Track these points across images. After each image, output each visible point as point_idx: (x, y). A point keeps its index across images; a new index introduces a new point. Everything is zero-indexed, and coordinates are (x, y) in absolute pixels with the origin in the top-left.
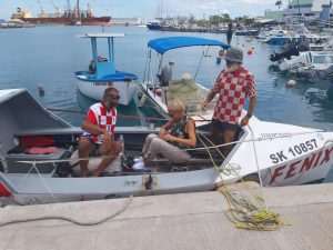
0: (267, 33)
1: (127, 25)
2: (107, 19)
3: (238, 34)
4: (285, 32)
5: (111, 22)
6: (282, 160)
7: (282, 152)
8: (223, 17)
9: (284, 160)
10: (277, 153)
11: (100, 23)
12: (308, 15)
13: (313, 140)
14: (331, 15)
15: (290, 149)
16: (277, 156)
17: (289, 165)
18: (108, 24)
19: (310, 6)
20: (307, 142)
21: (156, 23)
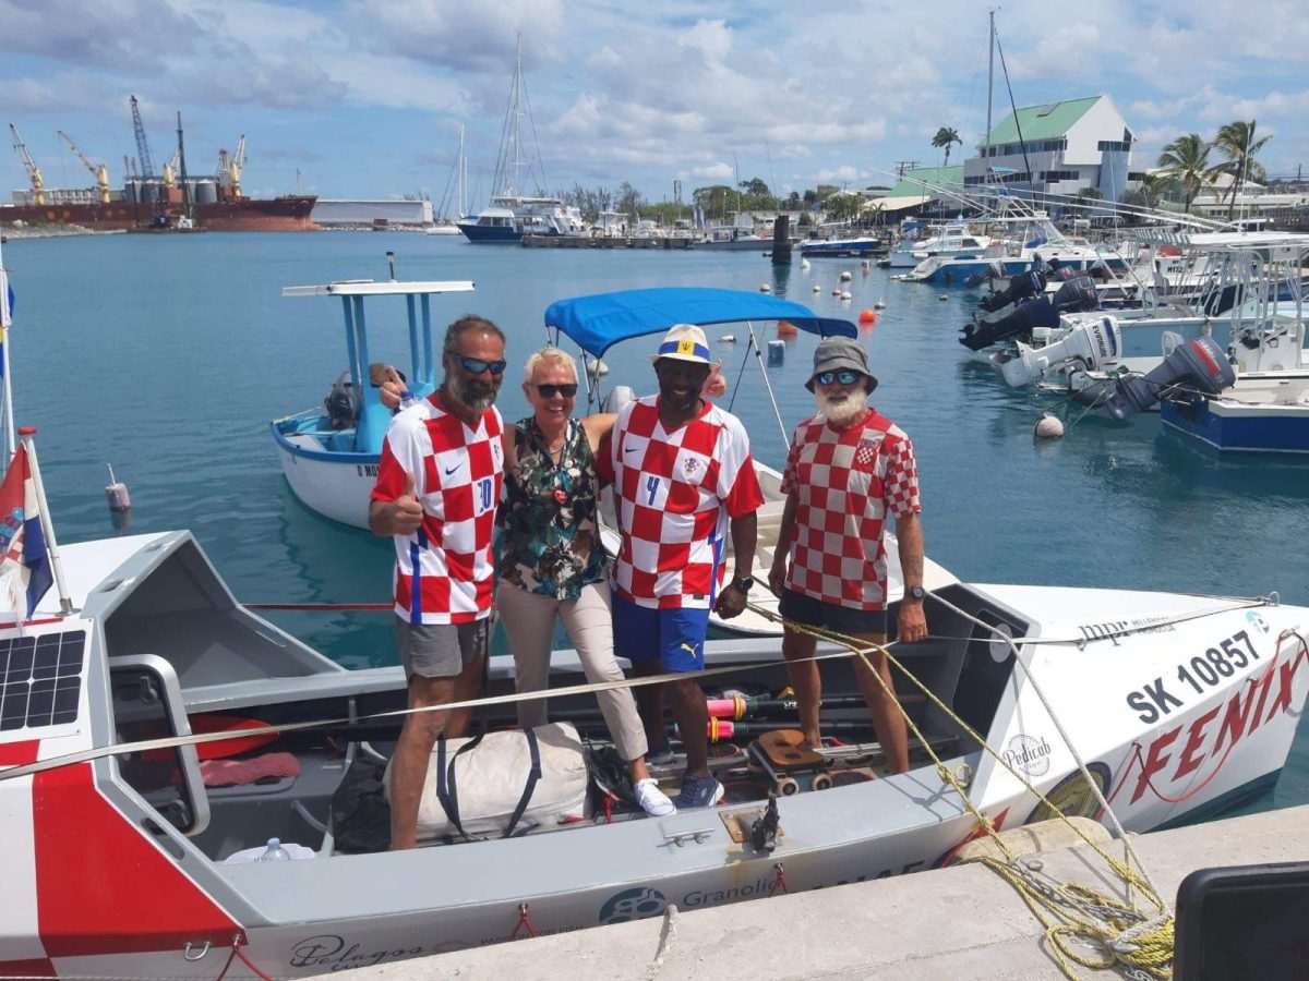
0: (920, 249)
1: (380, 225)
2: (299, 207)
3: (808, 252)
4: (984, 242)
5: (316, 216)
6: (1166, 711)
7: (1158, 683)
8: (744, 191)
9: (1175, 711)
10: (1147, 688)
11: (274, 220)
12: (1054, 177)
13: (1242, 635)
14: (1132, 176)
15: (1181, 669)
16: (1148, 699)
17: (1187, 728)
18: (305, 223)
19: (1058, 145)
20: (1225, 644)
21: (497, 220)
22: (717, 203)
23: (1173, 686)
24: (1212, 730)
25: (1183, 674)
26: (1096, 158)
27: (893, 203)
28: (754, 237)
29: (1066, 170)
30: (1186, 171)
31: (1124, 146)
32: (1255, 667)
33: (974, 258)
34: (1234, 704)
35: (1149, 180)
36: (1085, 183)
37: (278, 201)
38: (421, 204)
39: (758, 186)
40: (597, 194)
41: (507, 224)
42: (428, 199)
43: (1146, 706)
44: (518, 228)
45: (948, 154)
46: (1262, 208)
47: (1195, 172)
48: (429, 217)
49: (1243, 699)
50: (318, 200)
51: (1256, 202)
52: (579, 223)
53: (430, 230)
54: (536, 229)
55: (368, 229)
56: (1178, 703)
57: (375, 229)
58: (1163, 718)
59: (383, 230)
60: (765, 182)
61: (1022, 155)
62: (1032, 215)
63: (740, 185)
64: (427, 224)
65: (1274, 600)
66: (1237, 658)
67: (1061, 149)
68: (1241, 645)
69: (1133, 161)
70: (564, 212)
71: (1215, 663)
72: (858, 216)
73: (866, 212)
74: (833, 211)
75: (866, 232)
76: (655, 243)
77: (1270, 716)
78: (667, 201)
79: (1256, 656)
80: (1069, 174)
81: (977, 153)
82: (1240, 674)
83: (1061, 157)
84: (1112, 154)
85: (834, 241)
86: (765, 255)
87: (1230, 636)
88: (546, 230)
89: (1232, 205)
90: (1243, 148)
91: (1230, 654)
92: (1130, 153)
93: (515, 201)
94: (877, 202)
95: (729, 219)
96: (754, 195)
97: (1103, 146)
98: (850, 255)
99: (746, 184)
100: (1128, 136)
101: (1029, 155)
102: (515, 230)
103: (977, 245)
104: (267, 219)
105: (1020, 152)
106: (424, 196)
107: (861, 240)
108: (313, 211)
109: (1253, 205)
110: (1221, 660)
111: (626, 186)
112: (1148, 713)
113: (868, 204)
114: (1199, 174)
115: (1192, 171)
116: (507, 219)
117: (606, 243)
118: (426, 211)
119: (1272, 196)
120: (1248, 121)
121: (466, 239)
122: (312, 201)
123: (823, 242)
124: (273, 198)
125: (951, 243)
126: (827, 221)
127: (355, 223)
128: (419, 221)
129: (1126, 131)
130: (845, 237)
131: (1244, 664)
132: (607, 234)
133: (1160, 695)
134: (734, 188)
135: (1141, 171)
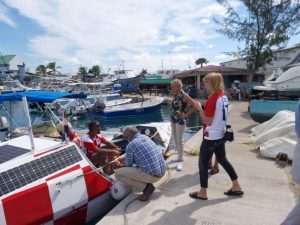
12: (8, 72)
14: (26, 73)
19: (8, 65)
31: (23, 66)
69: (26, 70)
83: (9, 68)
84: (21, 68)
90: (54, 68)
92: (25, 68)
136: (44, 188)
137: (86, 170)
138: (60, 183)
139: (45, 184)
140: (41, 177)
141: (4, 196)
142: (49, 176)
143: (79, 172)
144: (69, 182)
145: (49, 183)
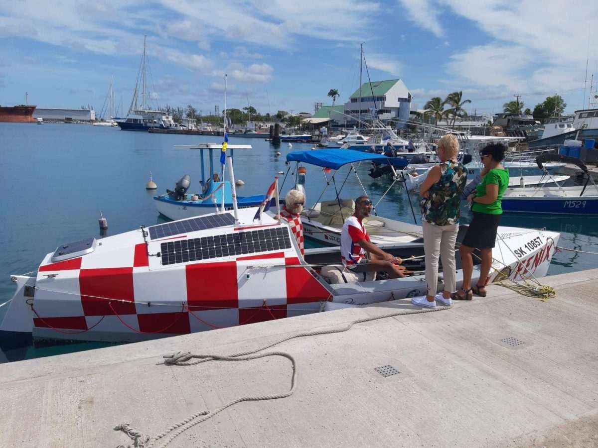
1: (68, 120)
2: (26, 111)
3: (284, 140)
6: (523, 255)
7: (521, 248)
8: (246, 112)
9: (525, 255)
10: (518, 249)
11: (13, 117)
12: (381, 112)
13: (538, 238)
14: (412, 113)
15: (525, 245)
16: (519, 252)
17: (527, 260)
18: (29, 118)
19: (383, 99)
20: (535, 240)
21: (136, 120)
22: (235, 116)
23: (524, 249)
24: (532, 261)
25: (526, 246)
26: (397, 105)
27: (316, 121)
28: (254, 132)
29: (385, 109)
30: (436, 111)
31: (408, 100)
32: (542, 246)
33: (363, 143)
34: (537, 255)
35: (419, 114)
36: (393, 114)
37: (16, 108)
38: (89, 111)
39: (252, 110)
40: (177, 110)
41: (140, 122)
42: (92, 109)
43: (519, 253)
44: (145, 124)
45: (334, 100)
46: (463, 127)
47: (439, 112)
48: (93, 118)
49: (539, 254)
50: (36, 108)
51: (460, 124)
52: (172, 122)
53: (96, 124)
54: (156, 125)
55: (62, 122)
56: (526, 253)
57: (66, 123)
58: (523, 257)
59: (70, 123)
60: (255, 108)
61: (373, 102)
62: (385, 128)
63: (244, 109)
64: (92, 121)
65: (545, 230)
66: (537, 243)
67: (384, 100)
68: (538, 240)
69: (411, 106)
70: (167, 118)
71: (533, 244)
72: (301, 125)
73: (304, 124)
74: (290, 123)
75: (306, 133)
76: (213, 133)
77: (544, 261)
78: (212, 114)
79: (542, 243)
80: (388, 110)
81: (350, 100)
82: (539, 247)
83: (384, 104)
84: (405, 104)
85: (293, 135)
86: (266, 140)
87: (535, 238)
88: (158, 126)
89: (453, 125)
90: (457, 103)
91: (536, 242)
92: (411, 103)
93: (144, 112)
94: (309, 119)
95: (245, 124)
96: (250, 113)
97: (400, 100)
98: (302, 142)
99: (246, 109)
100: (410, 96)
101: (376, 102)
102: (144, 125)
103: (362, 139)
104: (10, 116)
105: (372, 101)
106: (91, 108)
107: (304, 135)
108: (34, 112)
109: (459, 126)
110: (534, 244)
111: (190, 107)
112: (519, 255)
113: (305, 120)
114: (441, 113)
115: (438, 111)
116: (140, 120)
117: (189, 132)
118: (92, 115)
119: (474, 122)
120: (459, 92)
121: (120, 128)
122: (33, 108)
123: (288, 136)
124: (13, 106)
125: (352, 138)
126: (286, 127)
127: (55, 119)
128: (89, 119)
129: (409, 94)
130: (298, 134)
131: (539, 245)
132: (190, 128)
133: (522, 251)
134: (242, 110)
135: (415, 111)
136: (232, 267)
137: (290, 261)
138: (251, 267)
139: (235, 263)
140: (232, 254)
141: (190, 263)
142: (242, 255)
143: (281, 261)
144: (264, 269)
145: (239, 263)
